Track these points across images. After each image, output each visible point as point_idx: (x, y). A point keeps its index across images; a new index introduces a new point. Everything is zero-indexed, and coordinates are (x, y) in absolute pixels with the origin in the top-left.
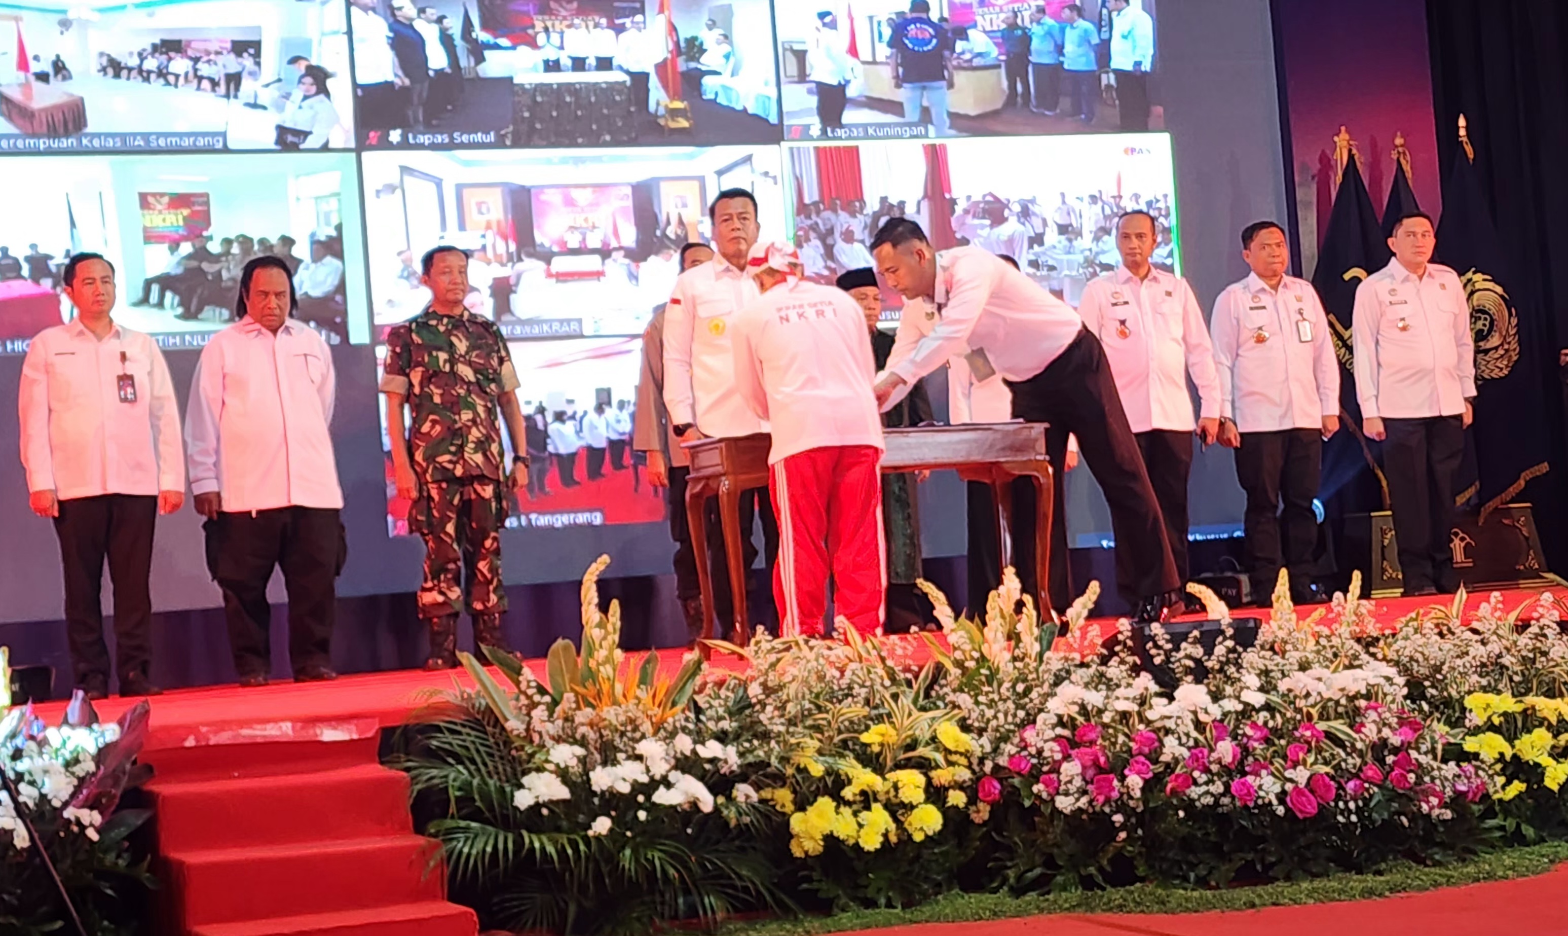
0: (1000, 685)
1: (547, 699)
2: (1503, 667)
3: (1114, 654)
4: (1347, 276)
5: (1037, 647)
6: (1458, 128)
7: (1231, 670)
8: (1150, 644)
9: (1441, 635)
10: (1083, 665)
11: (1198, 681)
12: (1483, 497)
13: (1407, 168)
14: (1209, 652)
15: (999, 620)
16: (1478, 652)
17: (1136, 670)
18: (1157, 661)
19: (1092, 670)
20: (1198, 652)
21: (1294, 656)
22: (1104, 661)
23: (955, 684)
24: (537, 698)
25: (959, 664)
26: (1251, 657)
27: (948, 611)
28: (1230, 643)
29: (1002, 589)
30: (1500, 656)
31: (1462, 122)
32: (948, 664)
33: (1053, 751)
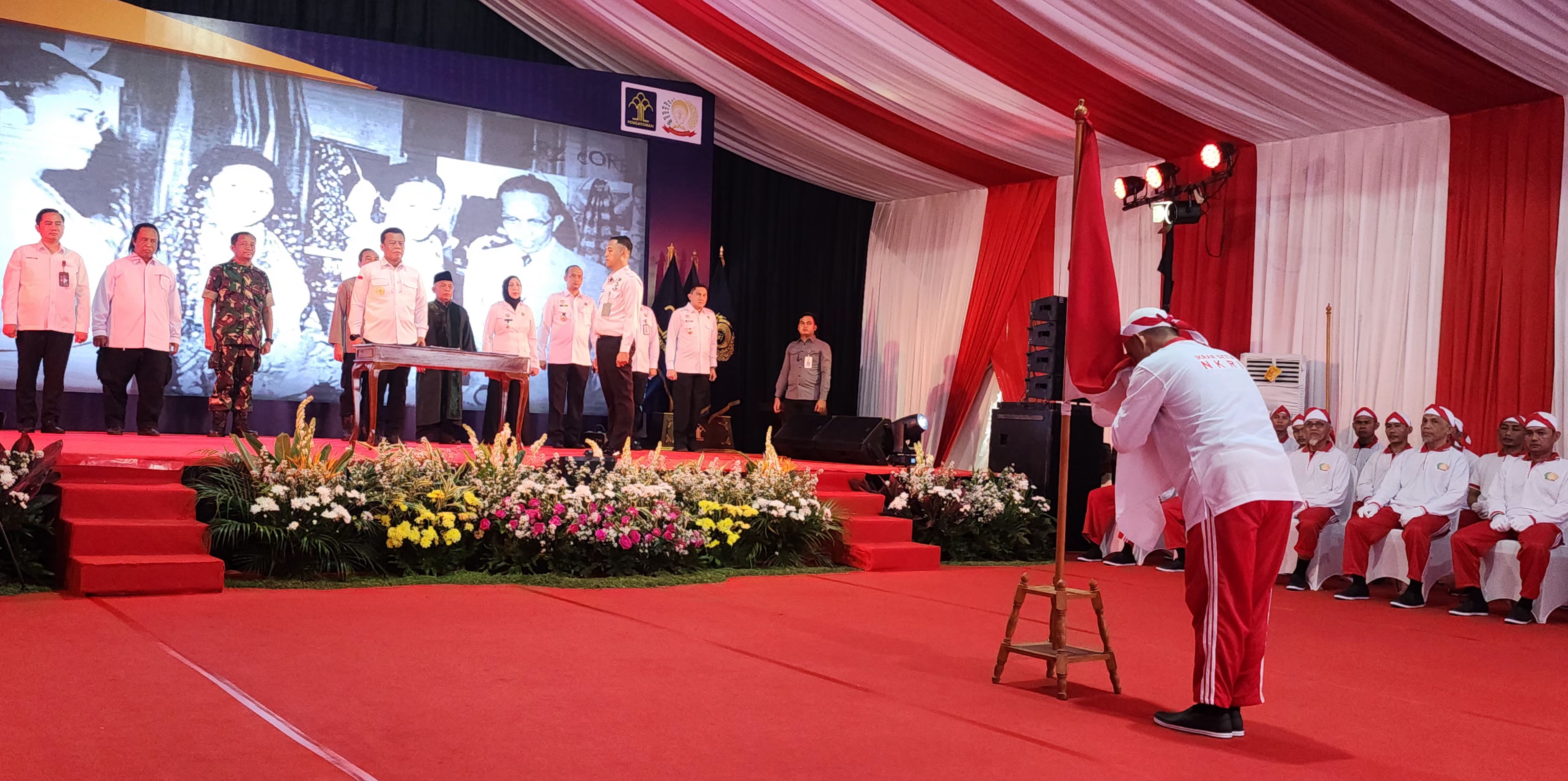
0: (496, 477)
1: (273, 461)
2: (716, 490)
3: (550, 468)
4: (666, 308)
5: (515, 461)
6: (719, 252)
7: (602, 481)
8: (567, 466)
9: (692, 473)
10: (536, 471)
11: (586, 484)
12: (712, 411)
13: (697, 265)
14: (593, 471)
15: (499, 447)
16: (707, 483)
17: (559, 476)
18: (569, 473)
19: (539, 474)
20: (588, 470)
21: (629, 477)
22: (545, 470)
23: (475, 474)
24: (268, 461)
25: (478, 465)
26: (611, 475)
27: (476, 440)
28: (603, 468)
29: (502, 433)
30: (715, 485)
31: (722, 249)
32: (473, 465)
33: (517, 509)
